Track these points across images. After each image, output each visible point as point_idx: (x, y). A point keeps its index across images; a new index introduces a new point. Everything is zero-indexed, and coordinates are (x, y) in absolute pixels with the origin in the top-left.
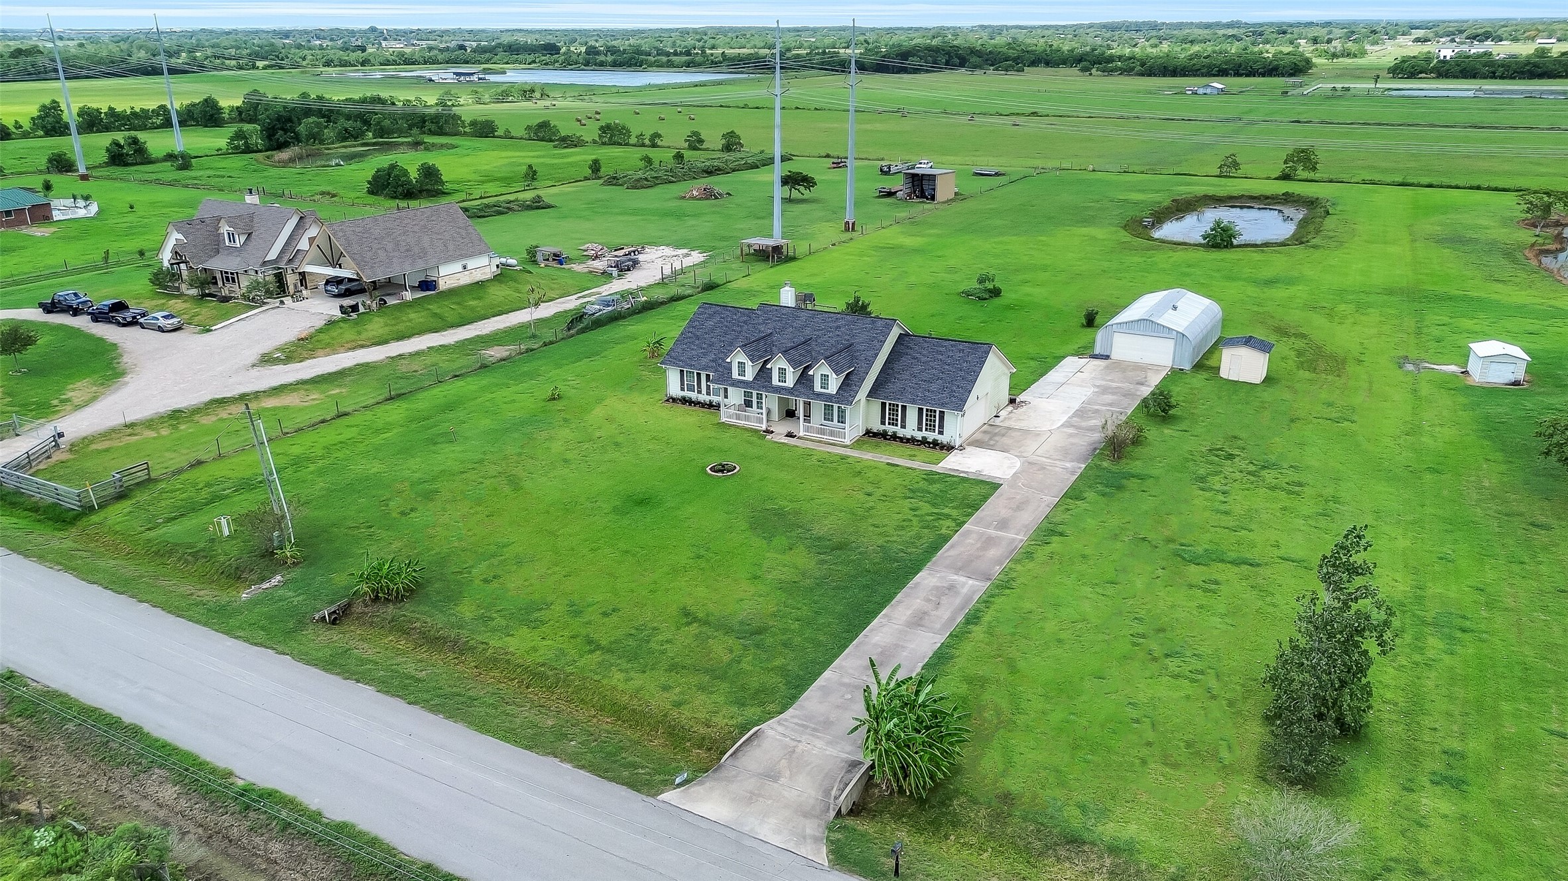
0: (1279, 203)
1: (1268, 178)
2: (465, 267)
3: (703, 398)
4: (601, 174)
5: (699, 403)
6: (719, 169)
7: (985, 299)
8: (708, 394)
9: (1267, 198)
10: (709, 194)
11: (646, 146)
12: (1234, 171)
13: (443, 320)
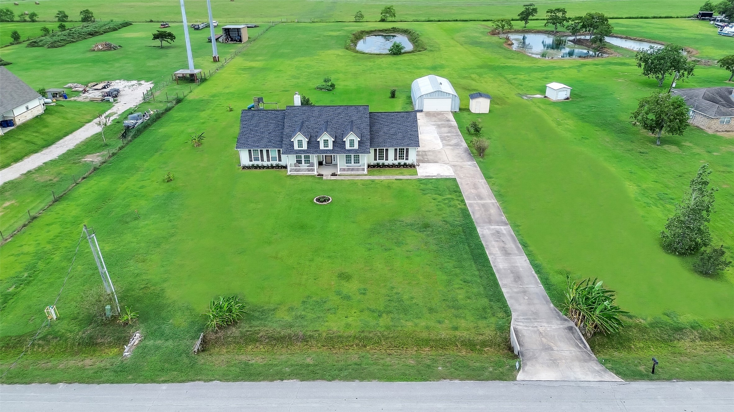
0: (392, 32)
1: (376, 21)
2: (27, 108)
3: (265, 163)
4: (21, 39)
5: (264, 167)
6: (97, 32)
7: (331, 90)
8: (268, 160)
9: (386, 30)
10: (109, 47)
11: (28, 21)
12: (361, 19)
13: (35, 144)
